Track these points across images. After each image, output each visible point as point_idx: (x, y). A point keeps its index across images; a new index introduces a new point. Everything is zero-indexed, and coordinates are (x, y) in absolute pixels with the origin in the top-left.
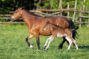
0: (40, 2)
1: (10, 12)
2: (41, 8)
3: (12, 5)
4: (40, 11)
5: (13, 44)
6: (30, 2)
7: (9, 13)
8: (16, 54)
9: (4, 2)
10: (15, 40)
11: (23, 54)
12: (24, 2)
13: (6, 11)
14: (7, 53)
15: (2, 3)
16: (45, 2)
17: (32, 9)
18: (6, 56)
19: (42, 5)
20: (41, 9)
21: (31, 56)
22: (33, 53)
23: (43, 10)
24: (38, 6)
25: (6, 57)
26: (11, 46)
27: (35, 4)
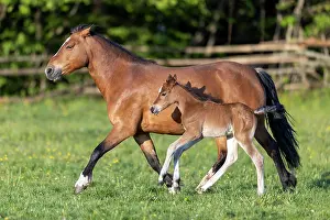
0: (298, 11)
1: (190, 50)
2: (301, 32)
3: (194, 23)
4: (299, 44)
5: (200, 168)
6: (263, 12)
7: (183, 55)
8: (209, 205)
9: (168, 13)
10: (208, 155)
11: (237, 208)
12: (242, 12)
13: (173, 44)
14: (177, 203)
15: (160, 18)
16: (316, 13)
17: (269, 39)
18: (173, 212)
19: (306, 22)
20: (301, 39)
21: (264, 213)
22: (274, 204)
23: (312, 41)
24: (291, 28)
25: (172, 216)
26: (193, 176)
27: (281, 20)
